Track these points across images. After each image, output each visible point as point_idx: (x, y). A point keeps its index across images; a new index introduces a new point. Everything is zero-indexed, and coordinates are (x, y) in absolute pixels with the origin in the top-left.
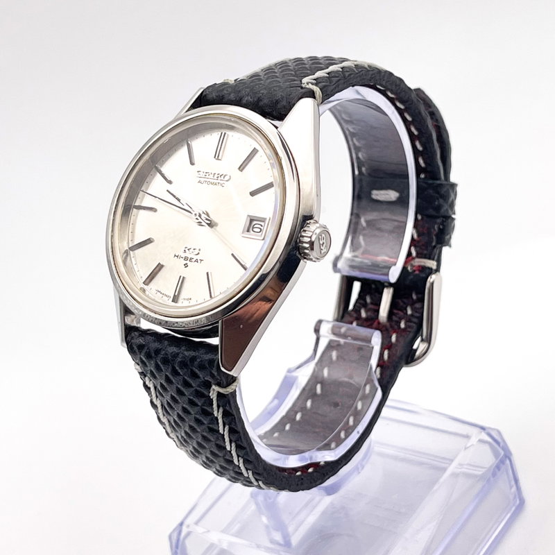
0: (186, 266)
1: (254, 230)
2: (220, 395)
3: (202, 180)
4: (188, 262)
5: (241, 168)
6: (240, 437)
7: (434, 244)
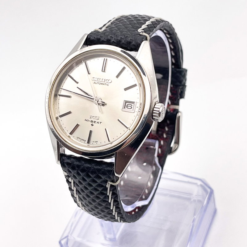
0: (92, 125)
1: (128, 107)
2: (111, 186)
3: (96, 82)
4: (93, 123)
5: (117, 76)
6: (119, 204)
7: (179, 98)
